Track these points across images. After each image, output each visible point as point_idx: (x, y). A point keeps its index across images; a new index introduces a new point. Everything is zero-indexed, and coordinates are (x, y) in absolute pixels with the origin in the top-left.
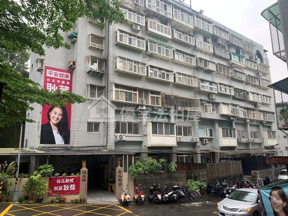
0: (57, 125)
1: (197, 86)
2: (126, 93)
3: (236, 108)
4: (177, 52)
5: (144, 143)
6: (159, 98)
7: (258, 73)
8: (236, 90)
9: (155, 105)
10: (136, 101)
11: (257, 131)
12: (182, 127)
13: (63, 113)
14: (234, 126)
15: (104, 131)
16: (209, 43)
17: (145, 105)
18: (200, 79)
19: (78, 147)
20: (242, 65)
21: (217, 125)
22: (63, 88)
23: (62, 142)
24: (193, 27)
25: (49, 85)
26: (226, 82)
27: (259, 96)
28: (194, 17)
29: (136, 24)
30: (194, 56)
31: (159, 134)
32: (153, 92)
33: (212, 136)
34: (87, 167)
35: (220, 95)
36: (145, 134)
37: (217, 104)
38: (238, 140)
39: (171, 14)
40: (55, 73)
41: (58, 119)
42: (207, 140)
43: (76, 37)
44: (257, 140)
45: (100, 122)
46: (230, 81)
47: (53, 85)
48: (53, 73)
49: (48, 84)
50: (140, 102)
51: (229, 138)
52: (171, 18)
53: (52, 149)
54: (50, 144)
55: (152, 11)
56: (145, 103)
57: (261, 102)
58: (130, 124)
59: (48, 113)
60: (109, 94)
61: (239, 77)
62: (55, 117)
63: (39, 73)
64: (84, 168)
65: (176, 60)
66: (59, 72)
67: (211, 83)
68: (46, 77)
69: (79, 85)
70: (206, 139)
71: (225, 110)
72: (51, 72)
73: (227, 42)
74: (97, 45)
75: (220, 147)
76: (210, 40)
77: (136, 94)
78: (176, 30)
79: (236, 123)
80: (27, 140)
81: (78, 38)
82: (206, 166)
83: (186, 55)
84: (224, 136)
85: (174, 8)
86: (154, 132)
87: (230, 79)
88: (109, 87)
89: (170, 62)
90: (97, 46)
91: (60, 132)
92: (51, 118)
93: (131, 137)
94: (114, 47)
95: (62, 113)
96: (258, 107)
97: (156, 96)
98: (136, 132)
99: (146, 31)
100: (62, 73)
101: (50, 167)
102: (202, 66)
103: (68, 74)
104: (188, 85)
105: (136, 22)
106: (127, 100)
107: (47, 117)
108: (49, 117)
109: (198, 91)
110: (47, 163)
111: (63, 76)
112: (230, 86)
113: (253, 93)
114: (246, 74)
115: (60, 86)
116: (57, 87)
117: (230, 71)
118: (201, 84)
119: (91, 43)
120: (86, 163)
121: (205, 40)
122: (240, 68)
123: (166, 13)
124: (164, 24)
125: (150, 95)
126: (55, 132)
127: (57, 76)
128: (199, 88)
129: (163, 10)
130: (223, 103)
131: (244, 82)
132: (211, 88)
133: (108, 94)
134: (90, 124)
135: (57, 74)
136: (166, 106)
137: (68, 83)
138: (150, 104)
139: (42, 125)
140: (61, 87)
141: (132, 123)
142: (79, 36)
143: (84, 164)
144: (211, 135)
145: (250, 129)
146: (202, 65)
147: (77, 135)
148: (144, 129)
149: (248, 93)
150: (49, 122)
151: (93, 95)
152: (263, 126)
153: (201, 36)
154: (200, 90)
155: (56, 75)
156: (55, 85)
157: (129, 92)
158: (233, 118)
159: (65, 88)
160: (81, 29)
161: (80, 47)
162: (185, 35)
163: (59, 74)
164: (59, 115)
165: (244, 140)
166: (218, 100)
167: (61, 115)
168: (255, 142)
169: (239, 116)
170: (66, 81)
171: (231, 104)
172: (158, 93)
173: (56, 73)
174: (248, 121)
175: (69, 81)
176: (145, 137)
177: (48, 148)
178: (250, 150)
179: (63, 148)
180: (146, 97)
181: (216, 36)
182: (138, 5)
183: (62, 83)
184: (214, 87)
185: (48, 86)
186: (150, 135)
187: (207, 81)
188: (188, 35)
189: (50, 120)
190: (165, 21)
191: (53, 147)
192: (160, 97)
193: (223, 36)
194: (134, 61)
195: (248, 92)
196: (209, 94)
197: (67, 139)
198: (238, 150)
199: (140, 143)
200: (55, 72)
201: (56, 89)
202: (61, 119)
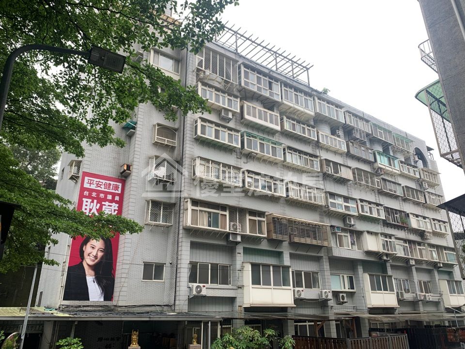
0: (94, 268)
1: (323, 203)
2: (209, 213)
3: (390, 240)
4: (289, 151)
5: (238, 300)
6: (263, 223)
7: (422, 183)
8: (388, 210)
9: (256, 234)
10: (225, 228)
11: (429, 280)
12: (303, 273)
13: (105, 248)
14: (390, 272)
15: (171, 279)
16: (339, 136)
17: (239, 234)
18: (328, 192)
19: (125, 306)
20: (394, 170)
21: (360, 270)
22: (109, 206)
23: (100, 298)
24: (313, 114)
25: (87, 202)
26: (371, 198)
27: (427, 220)
28: (314, 99)
29: (227, 110)
30: (316, 157)
31: (263, 285)
32: (253, 213)
33: (354, 289)
34: (139, 344)
35: (363, 218)
36: (239, 284)
37: (359, 234)
38: (398, 296)
39: (279, 95)
40: (97, 183)
41: (96, 257)
42: (345, 295)
43: (134, 128)
44: (431, 297)
45: (165, 264)
46: (377, 196)
47: (93, 202)
48: (95, 183)
49: (85, 200)
50: (232, 229)
51: (383, 291)
52: (280, 100)
53: (82, 309)
54: (80, 300)
55: (251, 91)
56: (240, 231)
57: (431, 231)
58: (215, 267)
59: (81, 247)
60: (181, 215)
61: (391, 190)
62: (92, 254)
63: (72, 183)
64: (134, 346)
65: (289, 163)
66: (104, 181)
67: (346, 199)
68: (83, 189)
69: (134, 201)
70: (343, 294)
71: (373, 244)
72: (91, 180)
73: (368, 135)
74: (166, 139)
75: (368, 308)
76: (341, 133)
77: (226, 215)
78: (287, 118)
79: (392, 266)
80: (41, 293)
81: (138, 129)
82: (346, 343)
83: (305, 155)
84: (373, 289)
85: (283, 86)
86: (256, 281)
87: (377, 193)
88: (182, 204)
89: (279, 165)
90: (166, 141)
91: (99, 280)
92: (85, 255)
93: (216, 290)
94: (192, 143)
95: (103, 248)
96: (426, 239)
97: (257, 218)
98: (225, 281)
99: (242, 119)
100: (108, 182)
101: (77, 343)
102: (330, 173)
103: (118, 184)
104: (309, 201)
105: (226, 106)
106: (210, 226)
107: (79, 253)
108: (82, 253)
109: (326, 212)
110: (72, 334)
111: (109, 187)
112: (378, 205)
113: (417, 216)
114: (402, 185)
115: (103, 203)
116: (99, 205)
117: (376, 180)
118: (331, 200)
119: (156, 136)
120: (139, 336)
121: (333, 133)
122: (392, 175)
123: (271, 94)
124: (268, 109)
125: (248, 217)
126: (90, 279)
127: (100, 187)
128: (327, 206)
129: (267, 90)
130: (368, 232)
131: (400, 198)
132: (347, 208)
133: (179, 216)
134: (147, 266)
135: (101, 184)
136: (274, 236)
137: (117, 198)
138: (248, 233)
139: (69, 267)
140: (105, 205)
141: (218, 264)
142: (139, 127)
143: (135, 337)
144: (352, 288)
145: (417, 277)
146: (331, 171)
147: (125, 285)
148: (237, 275)
149: (408, 216)
150: (81, 263)
151: (155, 216)
152: (440, 272)
153: (326, 127)
154: (329, 210)
155: (99, 185)
156: (95, 201)
157: (214, 213)
158: (387, 258)
159: (111, 206)
160: (142, 117)
161: (139, 143)
162: (302, 125)
163: (104, 185)
164: (98, 251)
165: (408, 296)
166: (360, 226)
167: (101, 251)
168: (428, 299)
169: (396, 254)
170: (114, 195)
171: (382, 234)
172: (261, 214)
173: (99, 182)
174: (412, 262)
175: (118, 194)
176: (240, 289)
177: (76, 307)
178: (420, 313)
179: (100, 308)
180: (242, 221)
181: (350, 126)
182: (230, 82)
183: (108, 198)
184: (351, 205)
185: (85, 203)
186: (249, 286)
187: (340, 196)
188: (306, 125)
189: (82, 258)
190: (270, 104)
191: (84, 306)
192: (264, 221)
193: (361, 125)
194: (223, 163)
195: (408, 214)
196: (344, 217)
197: (108, 292)
198: (399, 314)
199: (231, 300)
200: (98, 180)
201: (98, 208)
202: (102, 258)
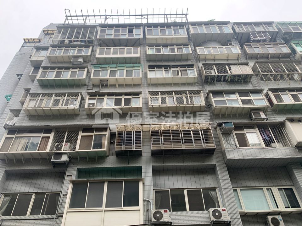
1: (203, 104)
6: (103, 137)
9: (90, 149)
10: (45, 149)
12: (185, 191)
17: (65, 153)
18: (209, 91)
24: (185, 36)
32: (89, 129)
33: (299, 206)
36: (61, 212)
39: (140, 34)
50: (54, 149)
52: (142, 37)
56: (66, 149)
67: (244, 92)
76: (235, 43)
77: (49, 137)
78: (150, 46)
83: (173, 68)
85: (146, 28)
97: (94, 134)
104: (179, 105)
105: (75, 55)
106: (25, 150)
118: (215, 99)
119: (21, 98)
123: (131, 36)
125: (81, 135)
129: (126, 34)
132: (246, 101)
138: (77, 150)
142: (13, 98)
144: (295, 204)
154: (213, 108)
162: (170, 47)
176: (60, 218)
184: (256, 97)
187: (231, 92)
192: (105, 135)
